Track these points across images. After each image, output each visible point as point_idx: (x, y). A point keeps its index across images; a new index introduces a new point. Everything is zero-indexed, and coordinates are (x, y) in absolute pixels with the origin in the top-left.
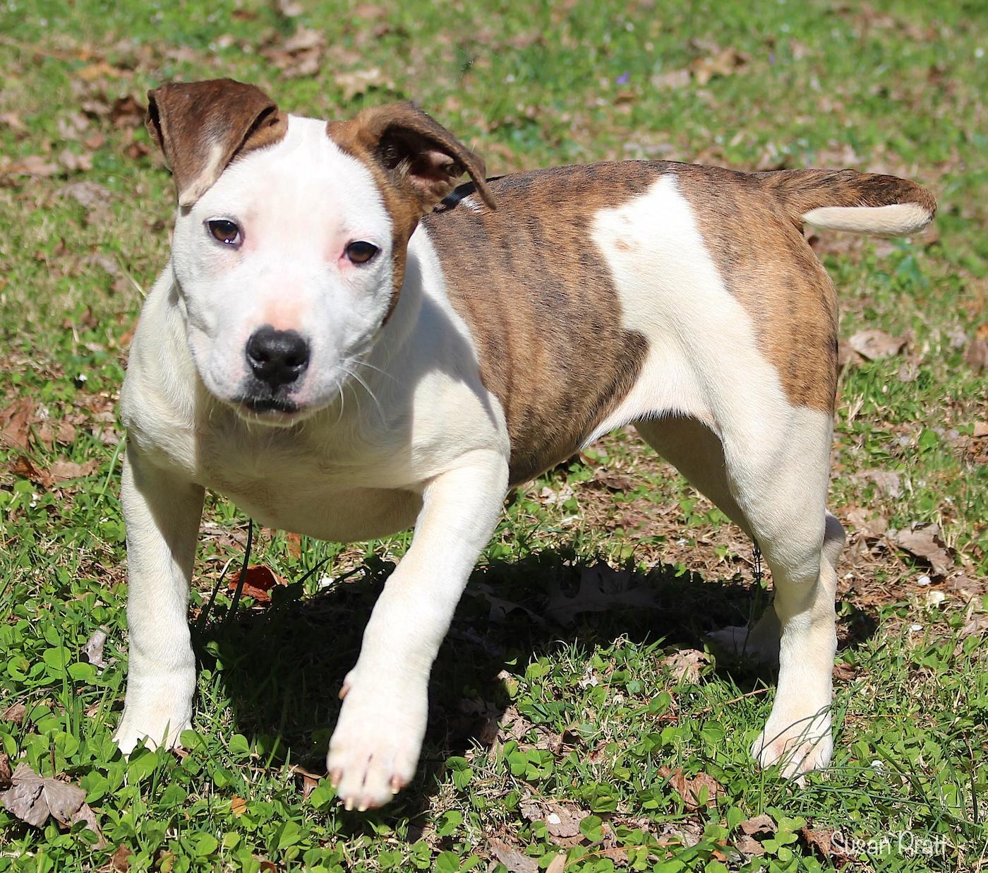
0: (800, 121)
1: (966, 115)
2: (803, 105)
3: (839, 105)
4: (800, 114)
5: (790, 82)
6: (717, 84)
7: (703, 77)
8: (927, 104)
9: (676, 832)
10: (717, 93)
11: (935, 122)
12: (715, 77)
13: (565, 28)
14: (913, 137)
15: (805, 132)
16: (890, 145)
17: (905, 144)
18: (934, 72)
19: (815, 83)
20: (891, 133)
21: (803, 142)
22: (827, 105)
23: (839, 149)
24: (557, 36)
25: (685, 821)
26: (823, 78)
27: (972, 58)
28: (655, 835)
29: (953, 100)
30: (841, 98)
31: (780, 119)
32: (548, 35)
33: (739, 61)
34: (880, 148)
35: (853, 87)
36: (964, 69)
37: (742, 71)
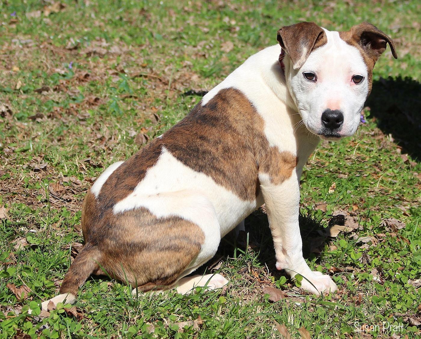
0: (86, 30)
1: (154, 27)
2: (88, 24)
3: (102, 24)
4: (86, 27)
5: (83, 15)
6: (52, 16)
7: (47, 13)
8: (139, 22)
10: (52, 20)
11: (141, 30)
12: (52, 13)
14: (131, 35)
15: (88, 34)
16: (122, 38)
17: (128, 38)
18: (143, 10)
19: (93, 15)
20: (121, 34)
21: (86, 38)
22: (97, 23)
23: (100, 40)
25: (16, 305)
26: (96, 13)
27: (159, 5)
28: (4, 311)
29: (150, 21)
30: (103, 21)
31: (77, 29)
33: (62, 7)
34: (117, 40)
35: (108, 16)
36: (155, 9)
37: (63, 11)
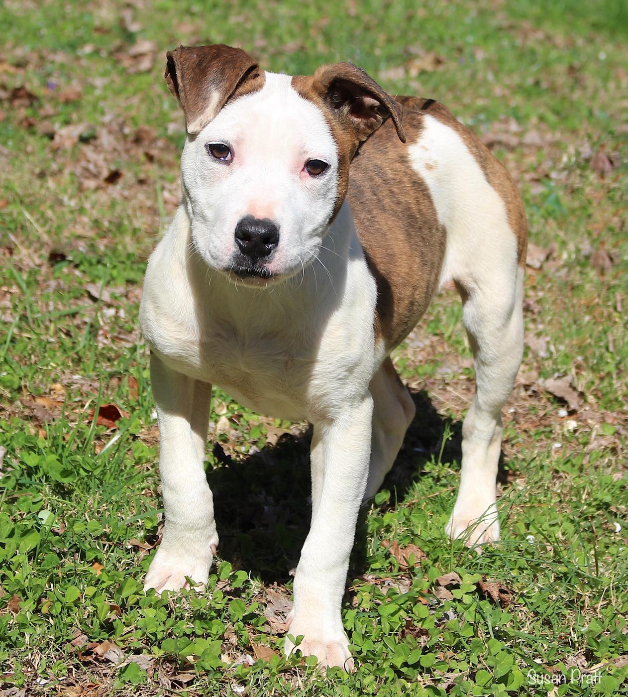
0: (480, 103)
1: (593, 98)
2: (482, 91)
3: (507, 92)
4: (480, 97)
5: (473, 76)
6: (424, 77)
7: (414, 72)
8: (566, 90)
9: (393, 585)
10: (424, 83)
11: (572, 103)
12: (423, 72)
13: (320, 39)
14: (557, 113)
15: (484, 109)
16: (542, 119)
17: (551, 118)
18: (572, 69)
19: (490, 77)
20: (542, 110)
21: (482, 117)
22: (498, 91)
23: (506, 121)
24: (314, 45)
25: (399, 577)
26: (496, 73)
27: (597, 60)
28: (379, 587)
29: (584, 88)
30: (509, 87)
31: (466, 100)
32: (308, 44)
33: (438, 62)
34: (534, 120)
35: (516, 79)
36: (592, 67)
37: (441, 68)
